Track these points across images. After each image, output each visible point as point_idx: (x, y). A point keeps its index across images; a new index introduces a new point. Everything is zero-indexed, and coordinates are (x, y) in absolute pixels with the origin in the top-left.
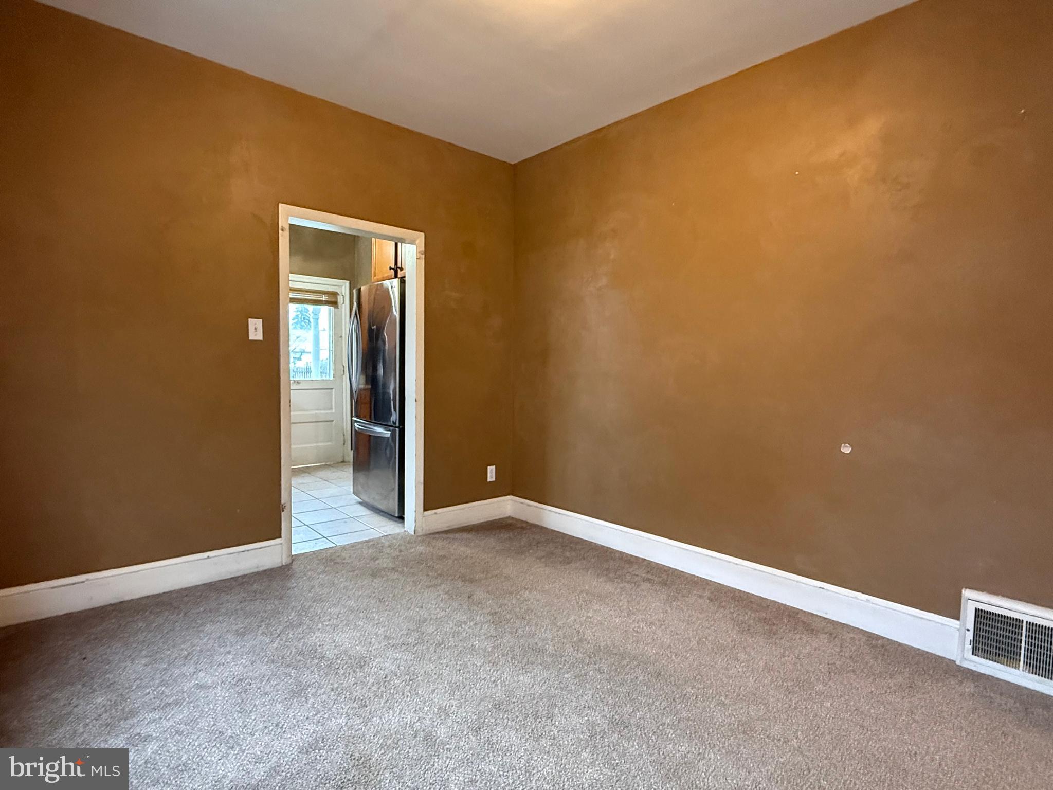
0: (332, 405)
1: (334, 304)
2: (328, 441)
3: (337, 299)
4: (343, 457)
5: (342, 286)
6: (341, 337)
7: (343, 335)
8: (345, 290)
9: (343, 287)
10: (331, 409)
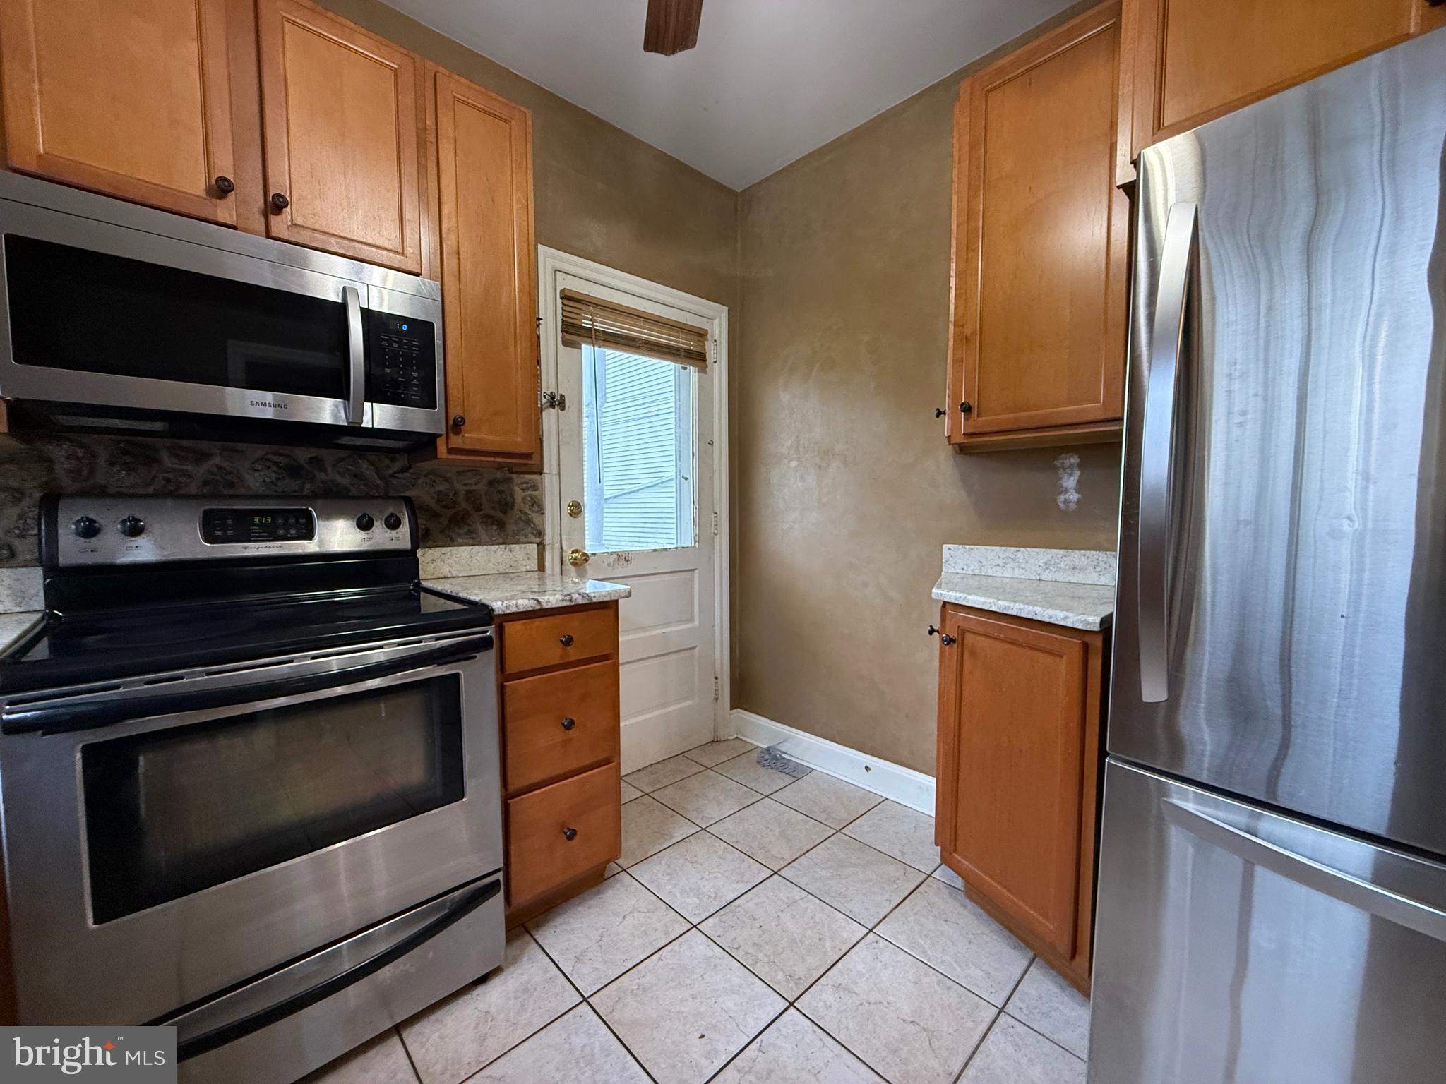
0: (692, 612)
1: (697, 358)
2: (686, 699)
3: (704, 346)
4: (715, 729)
5: (712, 319)
6: (711, 443)
7: (716, 439)
8: (720, 327)
9: (716, 322)
10: (691, 620)
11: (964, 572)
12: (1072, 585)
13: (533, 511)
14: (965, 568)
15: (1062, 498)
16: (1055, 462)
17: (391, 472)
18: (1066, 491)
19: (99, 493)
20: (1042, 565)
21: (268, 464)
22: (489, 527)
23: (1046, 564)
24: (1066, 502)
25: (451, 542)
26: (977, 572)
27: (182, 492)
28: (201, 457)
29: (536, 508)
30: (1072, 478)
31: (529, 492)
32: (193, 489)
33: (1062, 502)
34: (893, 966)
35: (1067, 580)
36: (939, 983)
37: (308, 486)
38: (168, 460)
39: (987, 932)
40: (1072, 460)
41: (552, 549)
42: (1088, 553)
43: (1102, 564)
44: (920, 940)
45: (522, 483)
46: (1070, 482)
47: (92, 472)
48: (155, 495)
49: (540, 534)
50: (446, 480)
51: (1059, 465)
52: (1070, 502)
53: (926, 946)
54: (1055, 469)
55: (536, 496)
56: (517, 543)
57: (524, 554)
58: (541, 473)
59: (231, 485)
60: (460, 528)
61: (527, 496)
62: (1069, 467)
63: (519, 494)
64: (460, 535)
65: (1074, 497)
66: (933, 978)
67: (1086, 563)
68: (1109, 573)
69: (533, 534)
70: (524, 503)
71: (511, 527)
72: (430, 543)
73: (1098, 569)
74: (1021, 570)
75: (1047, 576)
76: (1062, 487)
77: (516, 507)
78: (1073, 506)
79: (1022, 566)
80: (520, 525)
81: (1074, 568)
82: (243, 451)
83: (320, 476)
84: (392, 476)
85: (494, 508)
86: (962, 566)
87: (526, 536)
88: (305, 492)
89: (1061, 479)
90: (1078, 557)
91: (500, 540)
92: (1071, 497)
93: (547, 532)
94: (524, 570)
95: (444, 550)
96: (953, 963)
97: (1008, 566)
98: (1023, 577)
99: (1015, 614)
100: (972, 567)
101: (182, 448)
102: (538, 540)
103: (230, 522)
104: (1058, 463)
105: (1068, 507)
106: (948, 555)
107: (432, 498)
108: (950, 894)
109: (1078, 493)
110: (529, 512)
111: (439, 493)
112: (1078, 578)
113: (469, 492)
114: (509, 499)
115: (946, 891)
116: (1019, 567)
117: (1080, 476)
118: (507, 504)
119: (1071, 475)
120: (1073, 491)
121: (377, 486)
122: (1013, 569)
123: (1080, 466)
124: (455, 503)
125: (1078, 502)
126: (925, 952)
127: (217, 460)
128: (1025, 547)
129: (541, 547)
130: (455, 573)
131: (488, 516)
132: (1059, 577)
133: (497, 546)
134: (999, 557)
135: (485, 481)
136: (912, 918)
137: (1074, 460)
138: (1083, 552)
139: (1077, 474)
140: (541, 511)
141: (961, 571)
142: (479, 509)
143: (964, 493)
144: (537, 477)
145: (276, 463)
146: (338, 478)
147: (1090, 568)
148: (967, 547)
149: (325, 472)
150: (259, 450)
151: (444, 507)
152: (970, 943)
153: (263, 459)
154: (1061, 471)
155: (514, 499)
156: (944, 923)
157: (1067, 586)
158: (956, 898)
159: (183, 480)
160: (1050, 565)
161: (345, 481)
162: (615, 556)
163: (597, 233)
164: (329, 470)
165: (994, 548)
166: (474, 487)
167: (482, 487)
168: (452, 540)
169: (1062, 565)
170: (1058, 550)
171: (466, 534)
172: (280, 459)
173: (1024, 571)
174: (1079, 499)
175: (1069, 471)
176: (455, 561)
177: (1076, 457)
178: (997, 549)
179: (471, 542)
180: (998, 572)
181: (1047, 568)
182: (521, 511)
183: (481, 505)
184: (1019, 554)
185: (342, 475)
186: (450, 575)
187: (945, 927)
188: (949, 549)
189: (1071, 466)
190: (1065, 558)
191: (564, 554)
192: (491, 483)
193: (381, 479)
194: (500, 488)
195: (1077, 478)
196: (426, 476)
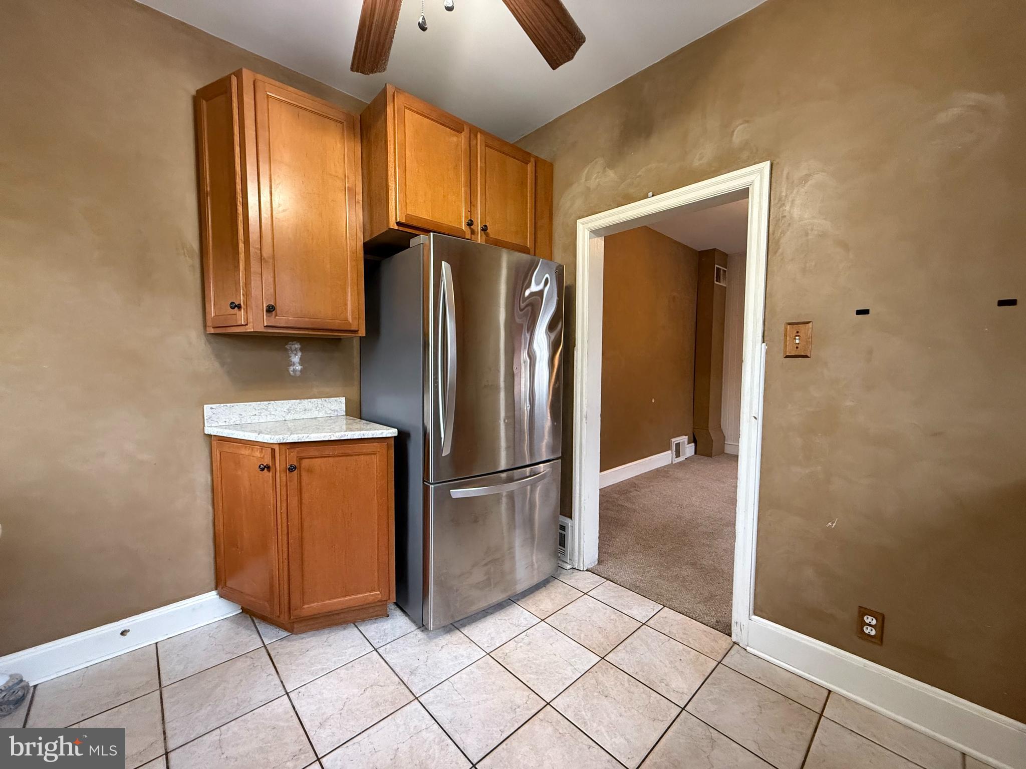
11: (227, 424)
12: (305, 420)
14: (228, 420)
15: (291, 368)
16: (286, 346)
18: (294, 364)
20: (285, 410)
23: (288, 410)
24: (294, 371)
26: (238, 422)
30: (297, 357)
33: (291, 371)
34: (324, 689)
35: (302, 418)
36: (347, 669)
39: (328, 636)
40: (296, 346)
42: (313, 400)
43: (320, 406)
44: (313, 668)
46: (296, 359)
51: (288, 348)
52: (297, 371)
53: (320, 667)
54: (286, 350)
62: (295, 350)
65: (299, 368)
66: (342, 672)
67: (311, 406)
68: (323, 410)
73: (318, 409)
74: (272, 416)
75: (289, 417)
76: (291, 362)
78: (298, 374)
79: (273, 413)
81: (305, 410)
86: (224, 420)
89: (290, 357)
90: (306, 403)
92: (297, 368)
96: (338, 658)
97: (262, 414)
98: (274, 420)
99: (349, 438)
100: (234, 419)
104: (288, 347)
105: (295, 374)
106: (210, 414)
108: (289, 641)
109: (301, 365)
112: (308, 415)
115: (284, 642)
116: (270, 414)
117: (301, 356)
119: (296, 355)
120: (298, 364)
122: (267, 416)
123: (301, 350)
125: (301, 371)
126: (323, 669)
128: (274, 401)
132: (297, 416)
134: (256, 410)
136: (294, 668)
137: (298, 346)
138: (309, 400)
139: (300, 354)
141: (224, 424)
143: (217, 364)
147: (314, 409)
148: (228, 405)
152: (330, 646)
154: (290, 352)
156: (308, 652)
157: (302, 421)
158: (293, 640)
160: (291, 410)
165: (250, 403)
169: (298, 409)
170: (295, 401)
173: (274, 416)
174: (301, 369)
175: (295, 352)
177: (298, 344)
178: (253, 404)
180: (256, 420)
181: (289, 412)
184: (270, 406)
187: (311, 653)
188: (211, 408)
189: (296, 349)
190: (300, 405)
195: (300, 357)
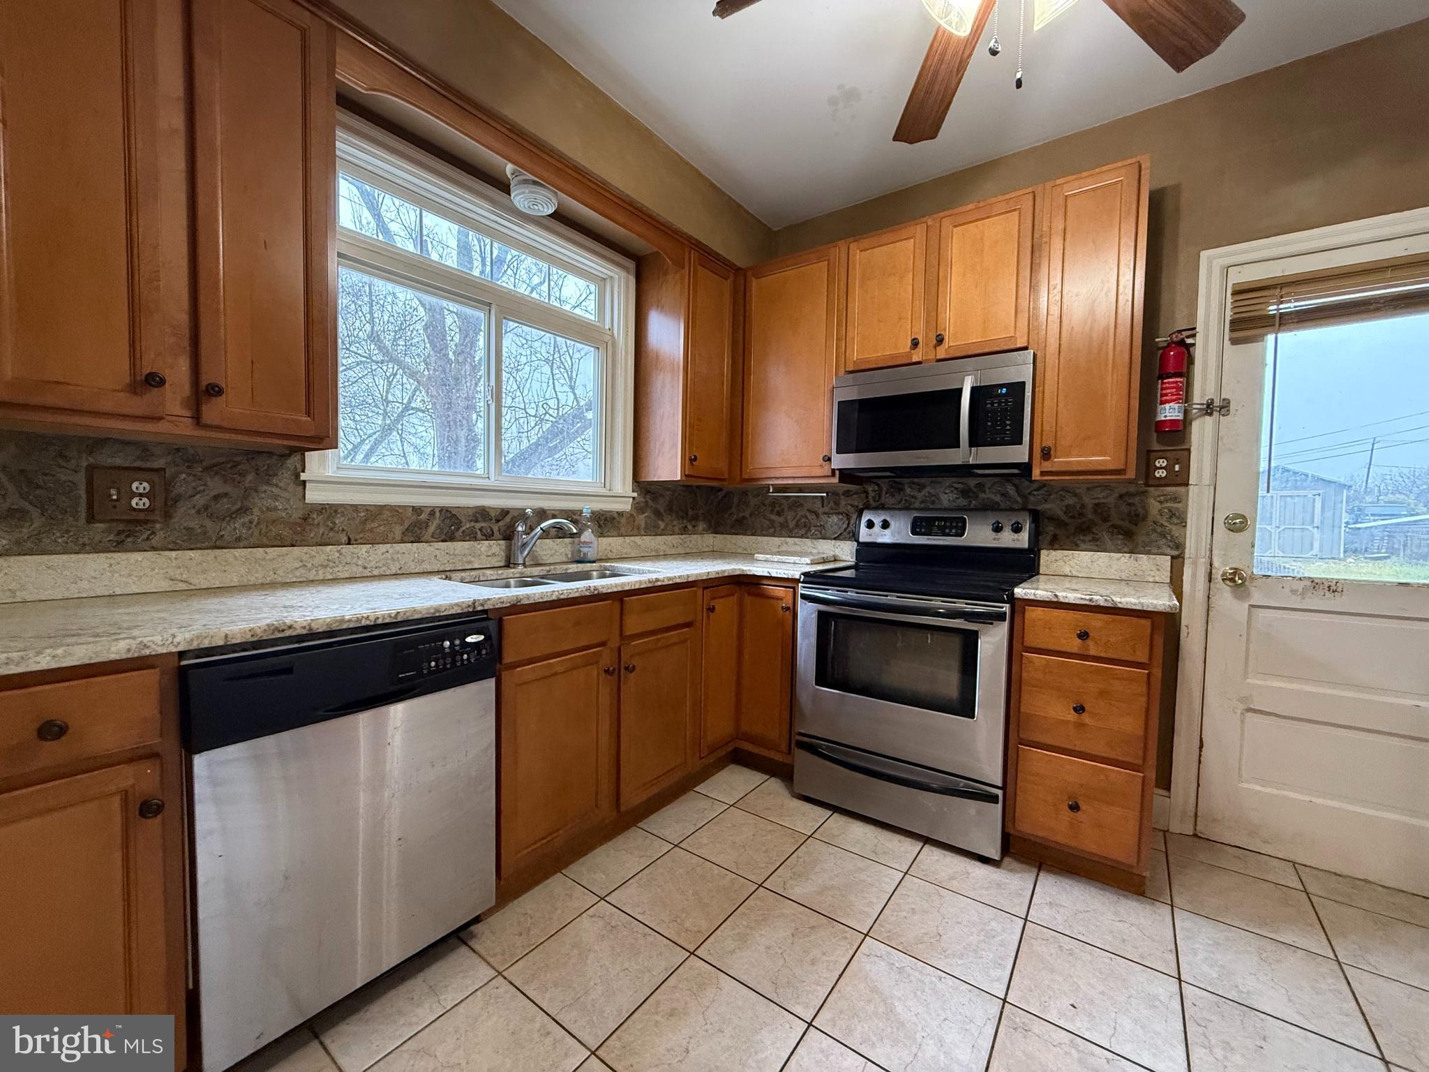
13: (1171, 524)
17: (1029, 491)
19: (881, 507)
21: (952, 489)
22: (1115, 537)
25: (1076, 547)
27: (912, 507)
28: (921, 487)
29: (1175, 521)
31: (1168, 505)
32: (917, 505)
37: (974, 502)
38: (908, 490)
41: (1195, 563)
45: (1159, 496)
47: (880, 497)
48: (899, 509)
49: (1179, 546)
50: (1075, 495)
55: (1178, 509)
56: (1149, 553)
57: (1155, 566)
58: (1187, 485)
59: (933, 503)
60: (1084, 535)
61: (1164, 508)
63: (1154, 506)
64: (1084, 541)
69: (1169, 546)
70: (1161, 515)
71: (1141, 538)
72: (1056, 546)
77: (1150, 518)
80: (1152, 536)
82: (940, 482)
83: (982, 495)
84: (1030, 494)
85: (1123, 520)
87: (1159, 548)
88: (972, 506)
91: (1126, 549)
93: (1187, 545)
94: (1151, 580)
95: (1066, 552)
101: (914, 483)
102: (1175, 553)
103: (924, 524)
107: (1062, 510)
110: (1166, 524)
111: (1068, 506)
113: (1097, 505)
114: (1141, 511)
118: (1137, 515)
121: (1017, 502)
124: (1081, 515)
127: (928, 489)
129: (1178, 562)
130: (1075, 573)
131: (1114, 526)
133: (1121, 555)
135: (1116, 495)
140: (1183, 523)
142: (1105, 520)
144: (1182, 489)
145: (956, 489)
146: (992, 497)
149: (985, 492)
150: (948, 481)
151: (1071, 517)
153: (951, 486)
155: (1147, 511)
159: (912, 500)
161: (998, 498)
162: (1308, 583)
163: (1304, 194)
164: (987, 491)
166: (1104, 501)
167: (1111, 500)
168: (1076, 545)
171: (1090, 541)
172: (960, 485)
176: (1076, 564)
179: (1095, 548)
182: (1155, 523)
183: (1109, 516)
185: (995, 494)
186: (1070, 574)
191: (1214, 571)
192: (1121, 496)
193: (1019, 495)
194: (1130, 501)
196: (1056, 493)
